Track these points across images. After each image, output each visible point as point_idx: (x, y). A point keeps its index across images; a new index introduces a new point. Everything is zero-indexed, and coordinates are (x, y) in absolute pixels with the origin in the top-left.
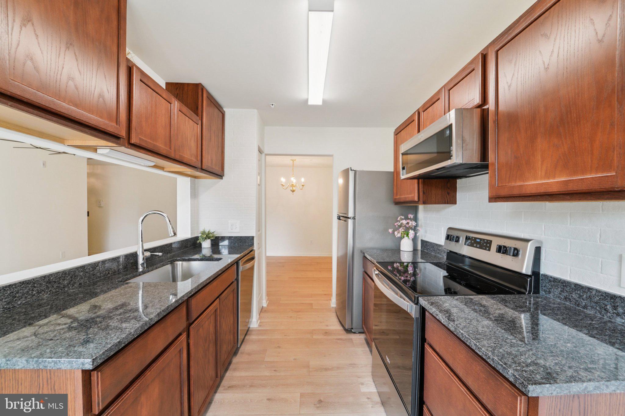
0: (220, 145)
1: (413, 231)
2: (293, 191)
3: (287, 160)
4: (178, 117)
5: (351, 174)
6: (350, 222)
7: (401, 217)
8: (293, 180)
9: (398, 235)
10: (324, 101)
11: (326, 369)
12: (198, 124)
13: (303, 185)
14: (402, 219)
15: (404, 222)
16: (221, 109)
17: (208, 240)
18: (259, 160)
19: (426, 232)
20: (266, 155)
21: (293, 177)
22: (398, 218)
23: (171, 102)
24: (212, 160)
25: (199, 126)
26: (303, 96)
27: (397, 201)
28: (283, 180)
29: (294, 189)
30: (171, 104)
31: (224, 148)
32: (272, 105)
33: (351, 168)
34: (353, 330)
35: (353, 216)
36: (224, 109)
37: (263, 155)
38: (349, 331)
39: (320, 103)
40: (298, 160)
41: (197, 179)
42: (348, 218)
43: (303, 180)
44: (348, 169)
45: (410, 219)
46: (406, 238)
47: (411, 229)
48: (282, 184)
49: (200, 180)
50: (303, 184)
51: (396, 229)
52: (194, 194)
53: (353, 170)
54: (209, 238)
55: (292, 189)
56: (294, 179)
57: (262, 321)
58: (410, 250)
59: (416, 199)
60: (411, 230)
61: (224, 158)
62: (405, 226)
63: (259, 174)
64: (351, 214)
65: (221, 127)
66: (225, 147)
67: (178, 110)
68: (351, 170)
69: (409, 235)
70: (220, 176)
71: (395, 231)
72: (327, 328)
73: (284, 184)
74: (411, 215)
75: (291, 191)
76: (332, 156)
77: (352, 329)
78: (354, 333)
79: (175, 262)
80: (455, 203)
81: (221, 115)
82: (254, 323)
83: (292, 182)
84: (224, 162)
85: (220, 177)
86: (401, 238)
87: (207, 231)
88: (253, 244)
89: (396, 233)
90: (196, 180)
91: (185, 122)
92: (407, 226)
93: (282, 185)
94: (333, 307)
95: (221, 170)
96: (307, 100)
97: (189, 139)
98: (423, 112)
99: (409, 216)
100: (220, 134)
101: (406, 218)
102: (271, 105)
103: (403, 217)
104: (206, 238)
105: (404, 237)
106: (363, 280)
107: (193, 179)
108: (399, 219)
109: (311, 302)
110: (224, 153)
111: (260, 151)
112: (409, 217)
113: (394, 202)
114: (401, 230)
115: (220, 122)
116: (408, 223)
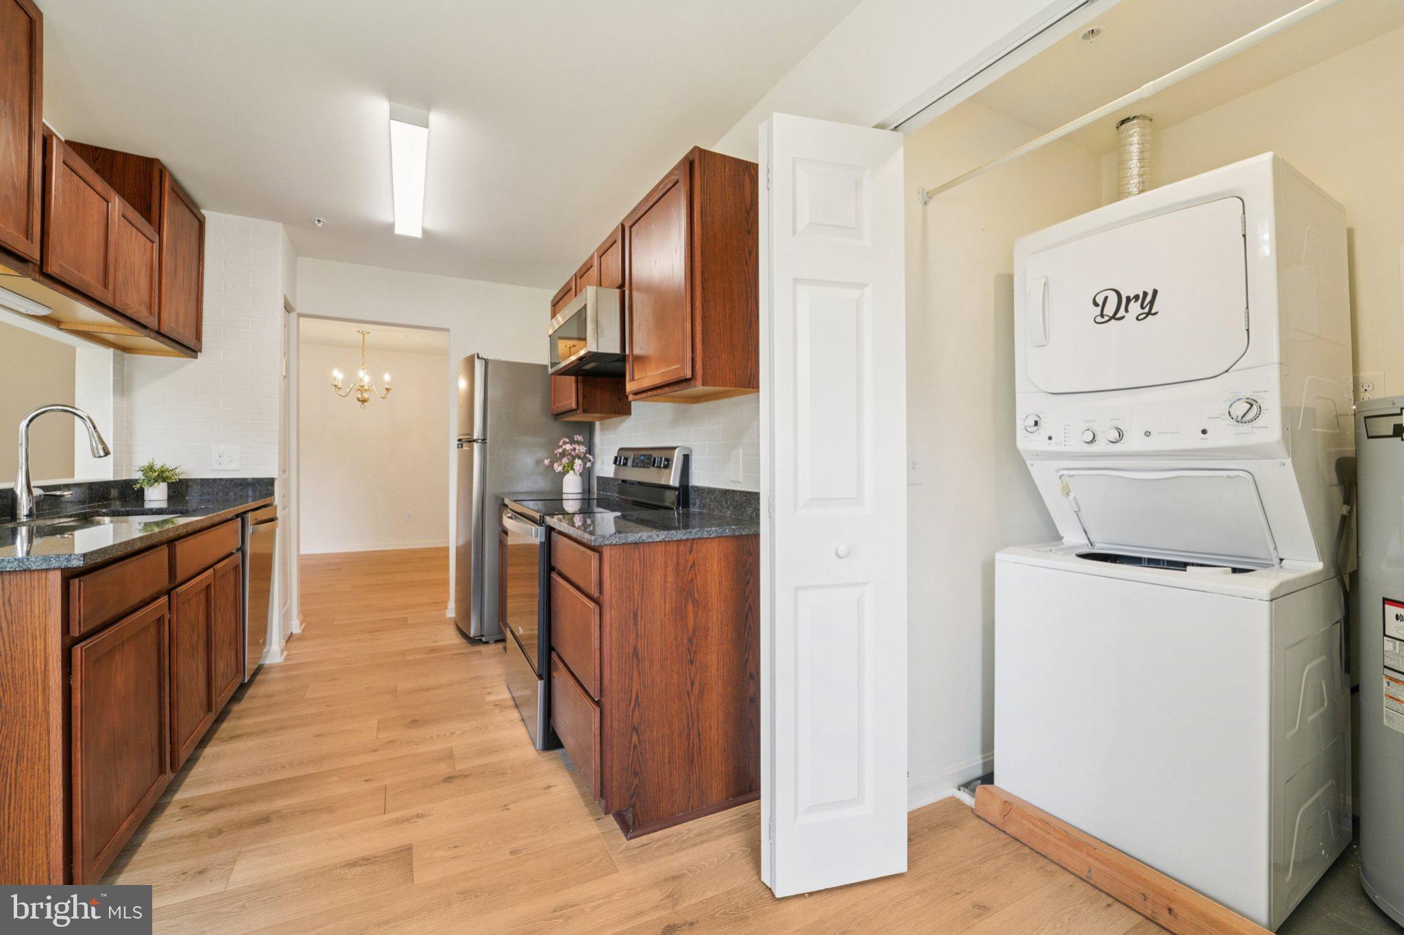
0: (194, 286)
1: (580, 461)
2: (364, 401)
3: (350, 332)
4: (119, 226)
5: (479, 366)
6: (476, 446)
7: (564, 439)
8: (364, 377)
9: (558, 468)
10: (425, 231)
11: (428, 689)
12: (153, 242)
13: (388, 390)
14: (565, 443)
15: (568, 447)
16: (196, 212)
17: (162, 484)
18: (285, 326)
19: (603, 463)
20: (300, 315)
21: (363, 369)
22: (559, 442)
23: (108, 199)
24: (177, 316)
25: (156, 246)
26: (384, 216)
27: (555, 412)
28: (338, 375)
29: (366, 396)
30: (108, 202)
31: (202, 293)
32: (319, 221)
33: (478, 354)
34: (483, 639)
35: (482, 438)
36: (203, 211)
37: (293, 315)
38: (475, 641)
39: (418, 234)
40: (375, 333)
41: (129, 353)
42: (474, 441)
43: (387, 377)
44: (473, 355)
45: (578, 443)
46: (571, 472)
47: (579, 458)
48: (336, 383)
49: (139, 356)
50: (387, 387)
51: (555, 459)
52: (122, 386)
53: (482, 358)
54: (164, 480)
55: (359, 396)
56: (367, 374)
57: (291, 652)
58: (577, 492)
59: (574, 406)
60: (577, 459)
61: (202, 313)
62: (570, 454)
63: (286, 353)
64: (477, 434)
65: (195, 247)
66: (204, 292)
67: (121, 214)
68: (478, 357)
69: (574, 467)
70: (191, 349)
71: (554, 462)
72: (437, 644)
73: (340, 385)
74: (578, 436)
75: (358, 400)
76: (447, 330)
77: (482, 636)
78: (487, 643)
79: (92, 516)
80: (629, 413)
81: (196, 223)
82: (274, 654)
83: (361, 380)
84: (201, 321)
85: (193, 353)
86: (564, 473)
87: (158, 466)
88: (272, 494)
89: (556, 465)
90: (126, 355)
91: (131, 237)
92: (573, 453)
93: (336, 386)
94: (450, 618)
95: (195, 337)
96: (392, 226)
97: (136, 271)
98: (580, 278)
99: (575, 436)
100: (195, 264)
101: (572, 442)
102: (316, 222)
103: (567, 440)
104: (156, 481)
105: (568, 472)
106: (498, 544)
107: (119, 352)
108: (561, 443)
109: (405, 615)
110: (202, 302)
111: (288, 308)
112: (576, 439)
113: (552, 415)
114: (565, 461)
115: (194, 239)
116: (575, 449)
